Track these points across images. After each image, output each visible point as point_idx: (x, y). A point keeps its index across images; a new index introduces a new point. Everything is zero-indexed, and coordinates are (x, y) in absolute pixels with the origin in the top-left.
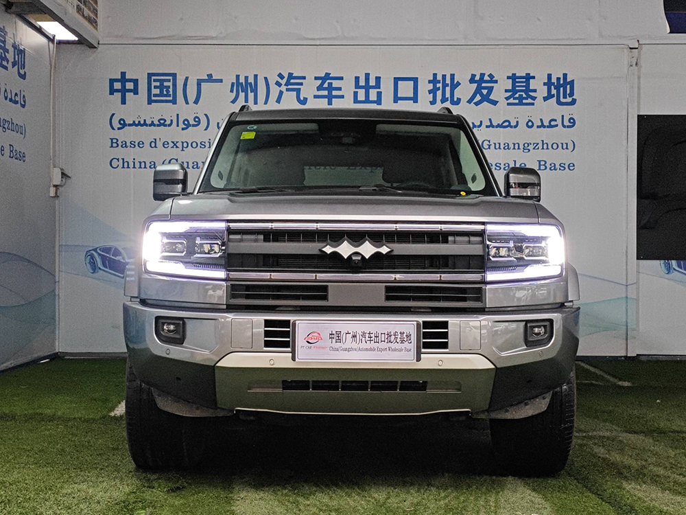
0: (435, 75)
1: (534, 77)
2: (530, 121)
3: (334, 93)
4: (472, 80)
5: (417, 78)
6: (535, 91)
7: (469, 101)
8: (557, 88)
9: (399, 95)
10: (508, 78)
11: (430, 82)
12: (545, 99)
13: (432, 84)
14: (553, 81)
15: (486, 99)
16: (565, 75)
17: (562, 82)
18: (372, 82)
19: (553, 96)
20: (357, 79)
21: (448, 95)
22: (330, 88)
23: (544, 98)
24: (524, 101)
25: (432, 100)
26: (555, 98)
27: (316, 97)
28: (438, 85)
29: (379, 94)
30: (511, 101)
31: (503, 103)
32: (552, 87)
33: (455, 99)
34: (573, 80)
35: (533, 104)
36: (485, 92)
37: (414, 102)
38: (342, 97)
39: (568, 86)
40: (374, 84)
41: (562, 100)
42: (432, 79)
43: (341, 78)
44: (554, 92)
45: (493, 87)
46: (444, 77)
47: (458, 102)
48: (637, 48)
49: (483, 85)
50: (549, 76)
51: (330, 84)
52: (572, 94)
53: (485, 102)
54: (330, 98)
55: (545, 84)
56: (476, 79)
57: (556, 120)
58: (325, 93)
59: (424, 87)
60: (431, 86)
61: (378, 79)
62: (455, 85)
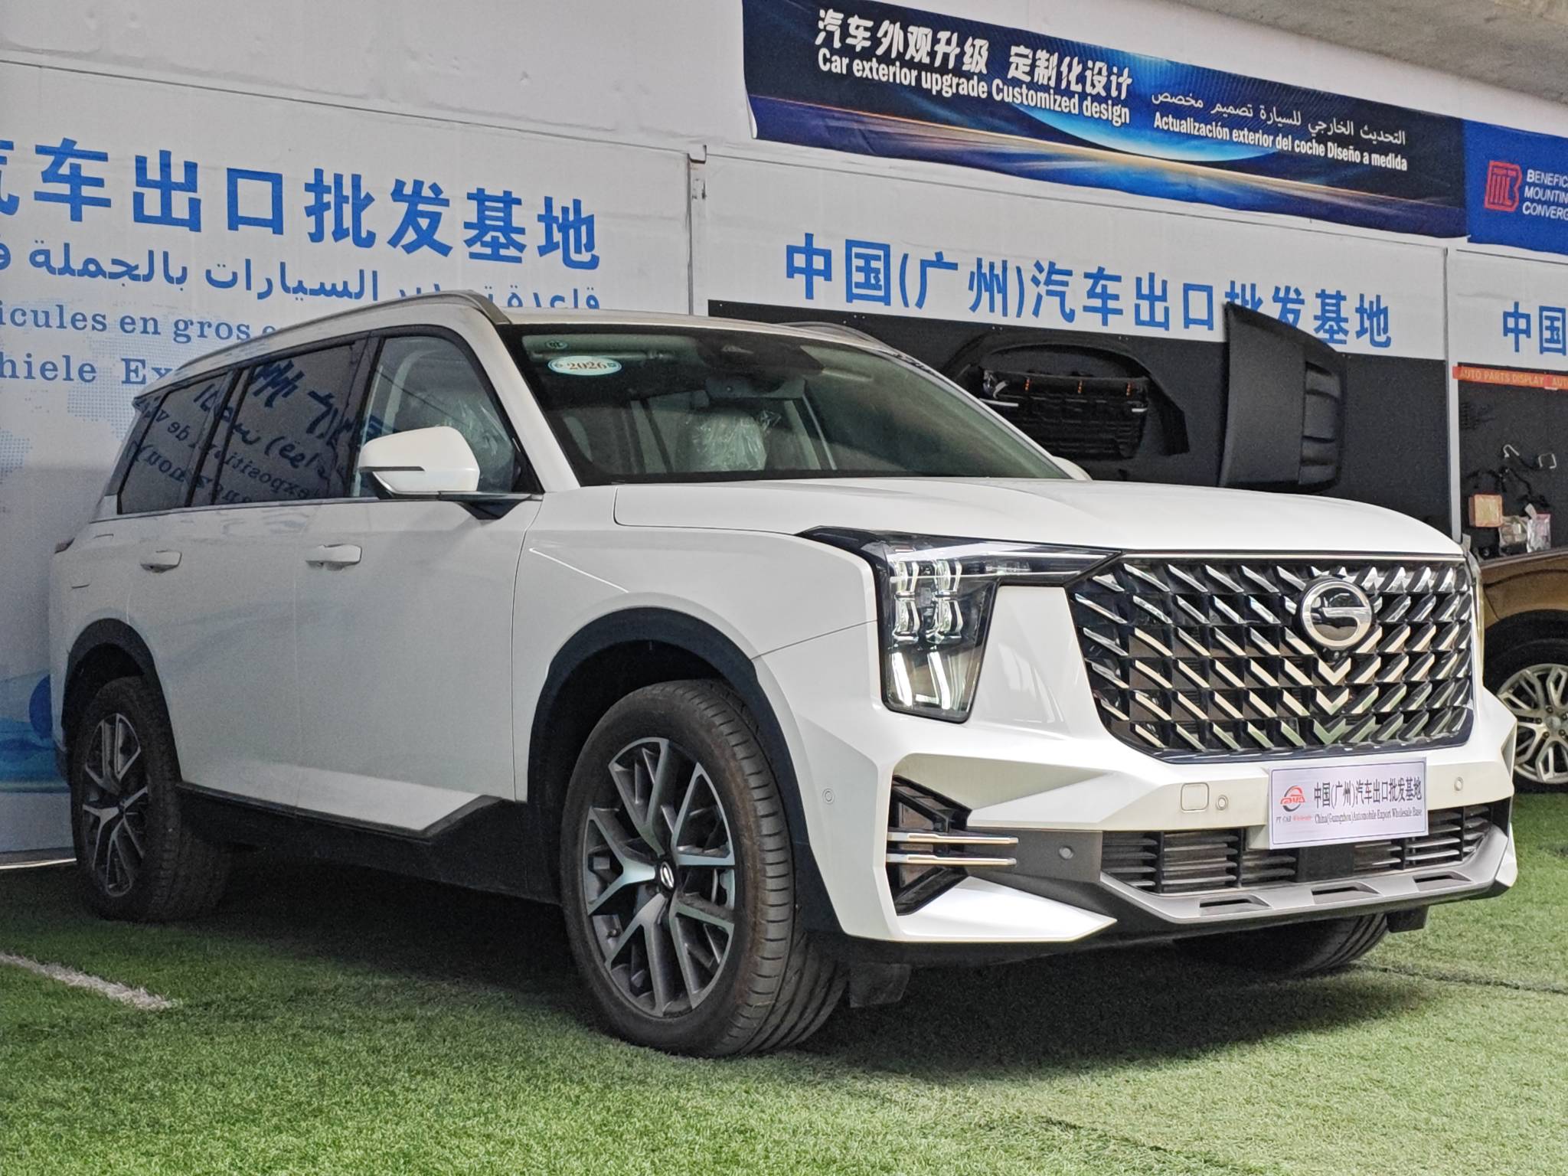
0: (319, 173)
1: (518, 202)
2: (514, 296)
3: (87, 191)
4: (397, 194)
5: (279, 177)
6: (521, 231)
7: (394, 242)
8: (564, 229)
9: (240, 214)
10: (470, 197)
11: (308, 187)
12: (543, 251)
13: (312, 195)
14: (555, 214)
15: (426, 238)
16: (577, 204)
17: (571, 217)
18: (178, 175)
19: (558, 243)
20: (141, 163)
21: (348, 222)
22: (76, 179)
23: (539, 247)
24: (503, 252)
25: (313, 230)
26: (559, 253)
27: (40, 196)
28: (329, 198)
29: (195, 205)
30: (477, 248)
31: (460, 251)
32: (555, 226)
33: (364, 234)
34: (592, 216)
35: (518, 260)
36: (424, 223)
37: (274, 233)
38: (106, 203)
39: (584, 228)
40: (182, 180)
41: (575, 257)
42: (312, 181)
43: (102, 157)
44: (557, 237)
45: (439, 215)
46: (338, 179)
47: (369, 241)
48: (703, 162)
49: (421, 207)
50: (548, 202)
51: (76, 168)
52: (590, 246)
53: (425, 249)
54: (76, 204)
55: (540, 218)
56: (405, 192)
57: (562, 299)
58: (64, 189)
59: (296, 200)
60: (310, 199)
61: (191, 168)
62: (362, 203)
